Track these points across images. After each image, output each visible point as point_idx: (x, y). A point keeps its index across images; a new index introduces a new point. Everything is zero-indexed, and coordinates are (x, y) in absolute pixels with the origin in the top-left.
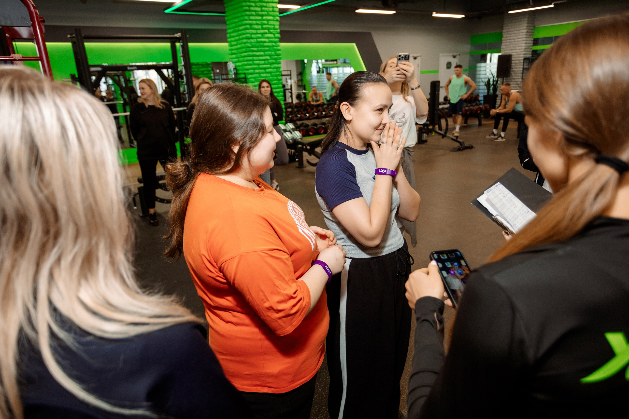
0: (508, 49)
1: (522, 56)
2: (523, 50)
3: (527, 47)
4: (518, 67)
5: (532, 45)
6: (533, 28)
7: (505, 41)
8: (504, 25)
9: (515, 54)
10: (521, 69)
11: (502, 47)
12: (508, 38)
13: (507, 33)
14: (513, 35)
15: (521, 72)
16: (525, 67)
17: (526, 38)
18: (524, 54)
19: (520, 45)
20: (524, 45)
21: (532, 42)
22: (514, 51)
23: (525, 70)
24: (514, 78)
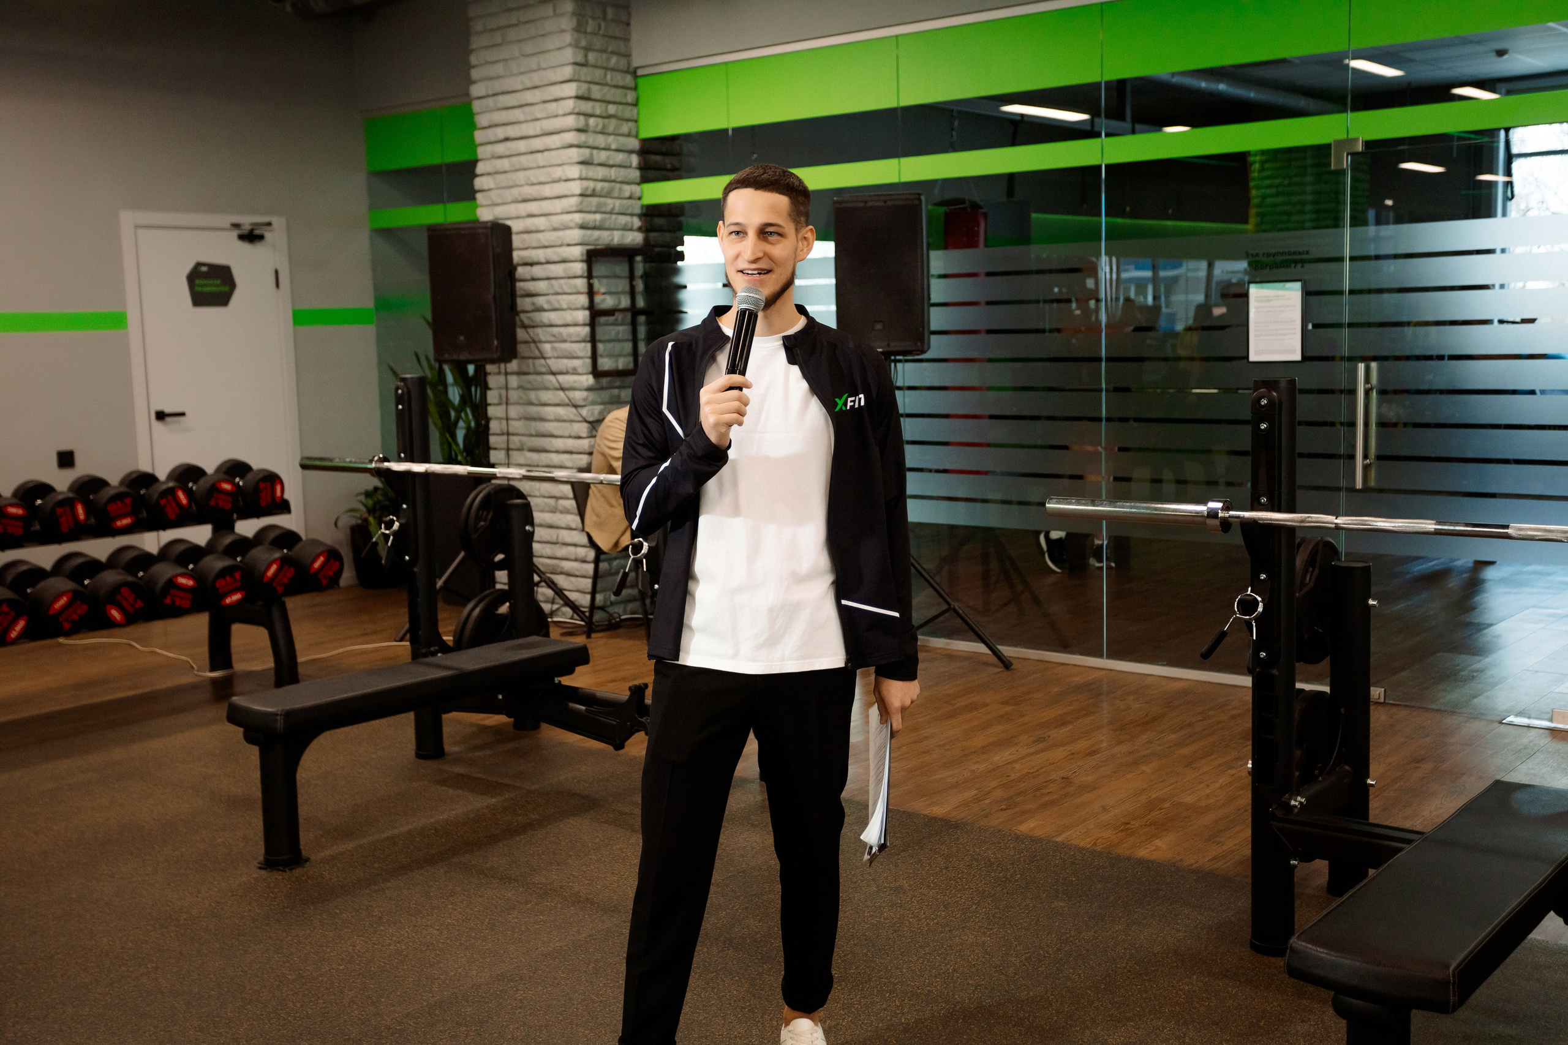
0: (509, 194)
1: (576, 235)
2: (573, 202)
3: (591, 184)
4: (564, 300)
5: (636, 174)
6: (628, 80)
7: (489, 148)
8: (473, 60)
9: (540, 222)
10: (583, 316)
11: (479, 183)
12: (500, 133)
13: (490, 102)
14: (517, 114)
15: (587, 329)
16: (605, 301)
17: (579, 130)
18: (583, 227)
19: (558, 172)
20: (575, 171)
21: (635, 160)
22: (533, 207)
23: (602, 319)
24: (555, 364)
